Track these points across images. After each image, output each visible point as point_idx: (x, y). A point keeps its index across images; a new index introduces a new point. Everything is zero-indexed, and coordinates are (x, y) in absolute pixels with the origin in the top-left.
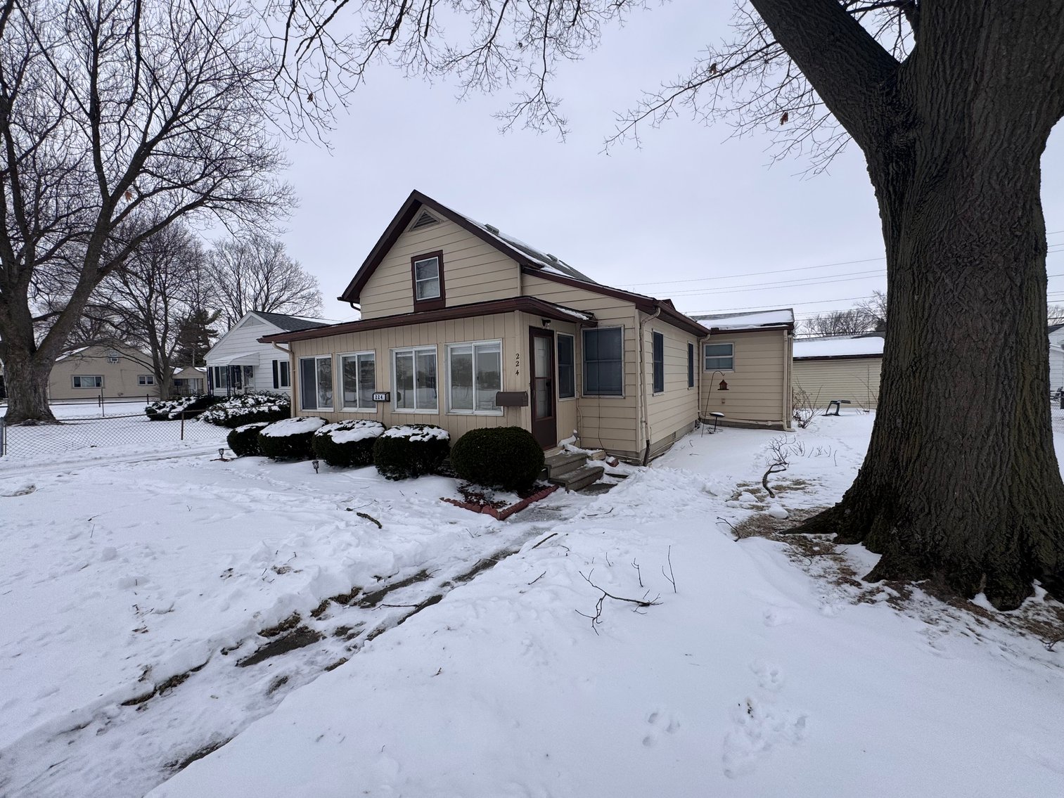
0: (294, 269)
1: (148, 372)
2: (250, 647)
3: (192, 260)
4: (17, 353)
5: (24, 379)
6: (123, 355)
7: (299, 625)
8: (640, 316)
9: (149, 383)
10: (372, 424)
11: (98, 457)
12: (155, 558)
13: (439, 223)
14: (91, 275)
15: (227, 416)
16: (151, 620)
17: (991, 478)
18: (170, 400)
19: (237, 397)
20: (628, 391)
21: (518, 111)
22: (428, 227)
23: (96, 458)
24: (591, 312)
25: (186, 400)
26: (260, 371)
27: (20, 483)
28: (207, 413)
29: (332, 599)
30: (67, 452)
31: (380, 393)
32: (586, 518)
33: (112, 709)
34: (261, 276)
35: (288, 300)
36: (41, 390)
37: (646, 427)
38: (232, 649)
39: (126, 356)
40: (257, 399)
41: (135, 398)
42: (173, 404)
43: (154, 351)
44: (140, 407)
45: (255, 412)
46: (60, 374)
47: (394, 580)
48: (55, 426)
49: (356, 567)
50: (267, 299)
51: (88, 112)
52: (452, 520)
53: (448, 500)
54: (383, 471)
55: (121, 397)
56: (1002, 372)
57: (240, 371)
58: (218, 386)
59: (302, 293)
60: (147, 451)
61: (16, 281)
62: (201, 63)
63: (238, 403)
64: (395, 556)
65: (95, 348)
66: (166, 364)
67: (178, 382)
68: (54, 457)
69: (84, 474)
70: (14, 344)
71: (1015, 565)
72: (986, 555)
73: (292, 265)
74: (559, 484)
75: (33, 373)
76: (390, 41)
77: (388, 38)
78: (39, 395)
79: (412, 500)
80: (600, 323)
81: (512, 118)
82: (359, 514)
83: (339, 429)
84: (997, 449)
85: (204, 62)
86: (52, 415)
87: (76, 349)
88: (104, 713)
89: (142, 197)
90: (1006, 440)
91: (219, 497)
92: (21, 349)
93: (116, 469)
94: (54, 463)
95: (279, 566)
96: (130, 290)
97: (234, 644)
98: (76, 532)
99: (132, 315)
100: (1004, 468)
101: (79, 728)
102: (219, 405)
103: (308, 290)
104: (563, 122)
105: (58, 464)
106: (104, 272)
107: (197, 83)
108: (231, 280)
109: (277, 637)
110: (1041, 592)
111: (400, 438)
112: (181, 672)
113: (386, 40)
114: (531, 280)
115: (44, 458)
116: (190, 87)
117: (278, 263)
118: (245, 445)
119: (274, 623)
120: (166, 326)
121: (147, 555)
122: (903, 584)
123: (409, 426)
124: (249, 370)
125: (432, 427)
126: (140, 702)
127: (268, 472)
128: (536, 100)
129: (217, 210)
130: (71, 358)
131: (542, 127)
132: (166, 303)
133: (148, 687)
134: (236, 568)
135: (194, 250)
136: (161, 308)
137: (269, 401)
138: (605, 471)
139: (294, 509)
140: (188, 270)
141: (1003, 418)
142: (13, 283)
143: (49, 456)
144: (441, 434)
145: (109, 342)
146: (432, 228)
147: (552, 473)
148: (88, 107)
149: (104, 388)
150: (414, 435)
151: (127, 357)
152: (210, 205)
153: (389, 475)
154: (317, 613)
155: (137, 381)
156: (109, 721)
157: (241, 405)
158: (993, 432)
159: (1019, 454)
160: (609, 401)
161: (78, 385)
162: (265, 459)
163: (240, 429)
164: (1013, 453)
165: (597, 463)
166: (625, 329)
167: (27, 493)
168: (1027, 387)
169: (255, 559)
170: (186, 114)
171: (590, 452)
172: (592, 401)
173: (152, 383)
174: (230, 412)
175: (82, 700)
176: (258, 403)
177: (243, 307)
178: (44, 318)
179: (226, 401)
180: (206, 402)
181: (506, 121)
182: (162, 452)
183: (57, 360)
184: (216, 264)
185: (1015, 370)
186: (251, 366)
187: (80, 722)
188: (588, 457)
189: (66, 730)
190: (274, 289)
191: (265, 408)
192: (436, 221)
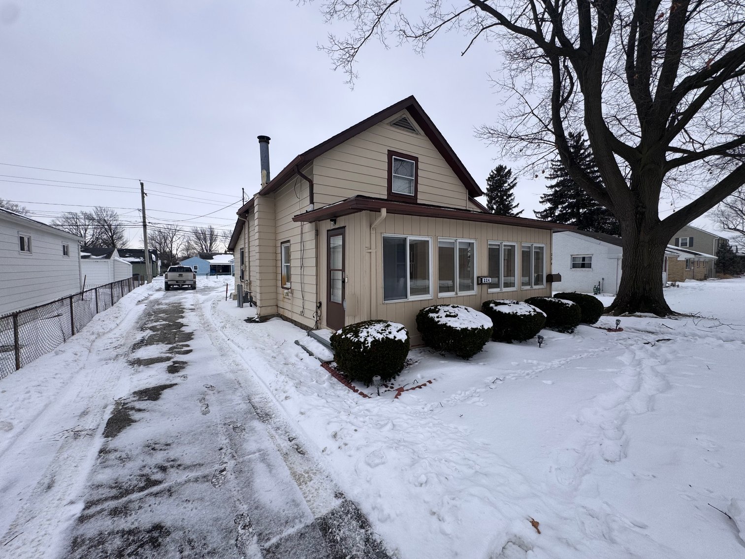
13: (417, 134)
22: (407, 132)
31: (487, 277)
192: (414, 131)
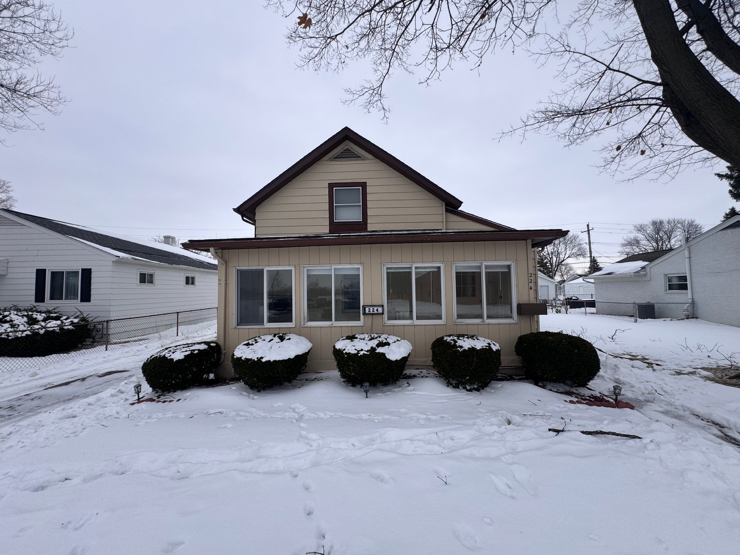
13: (364, 160)
22: (351, 160)
31: (374, 306)
192: (360, 157)
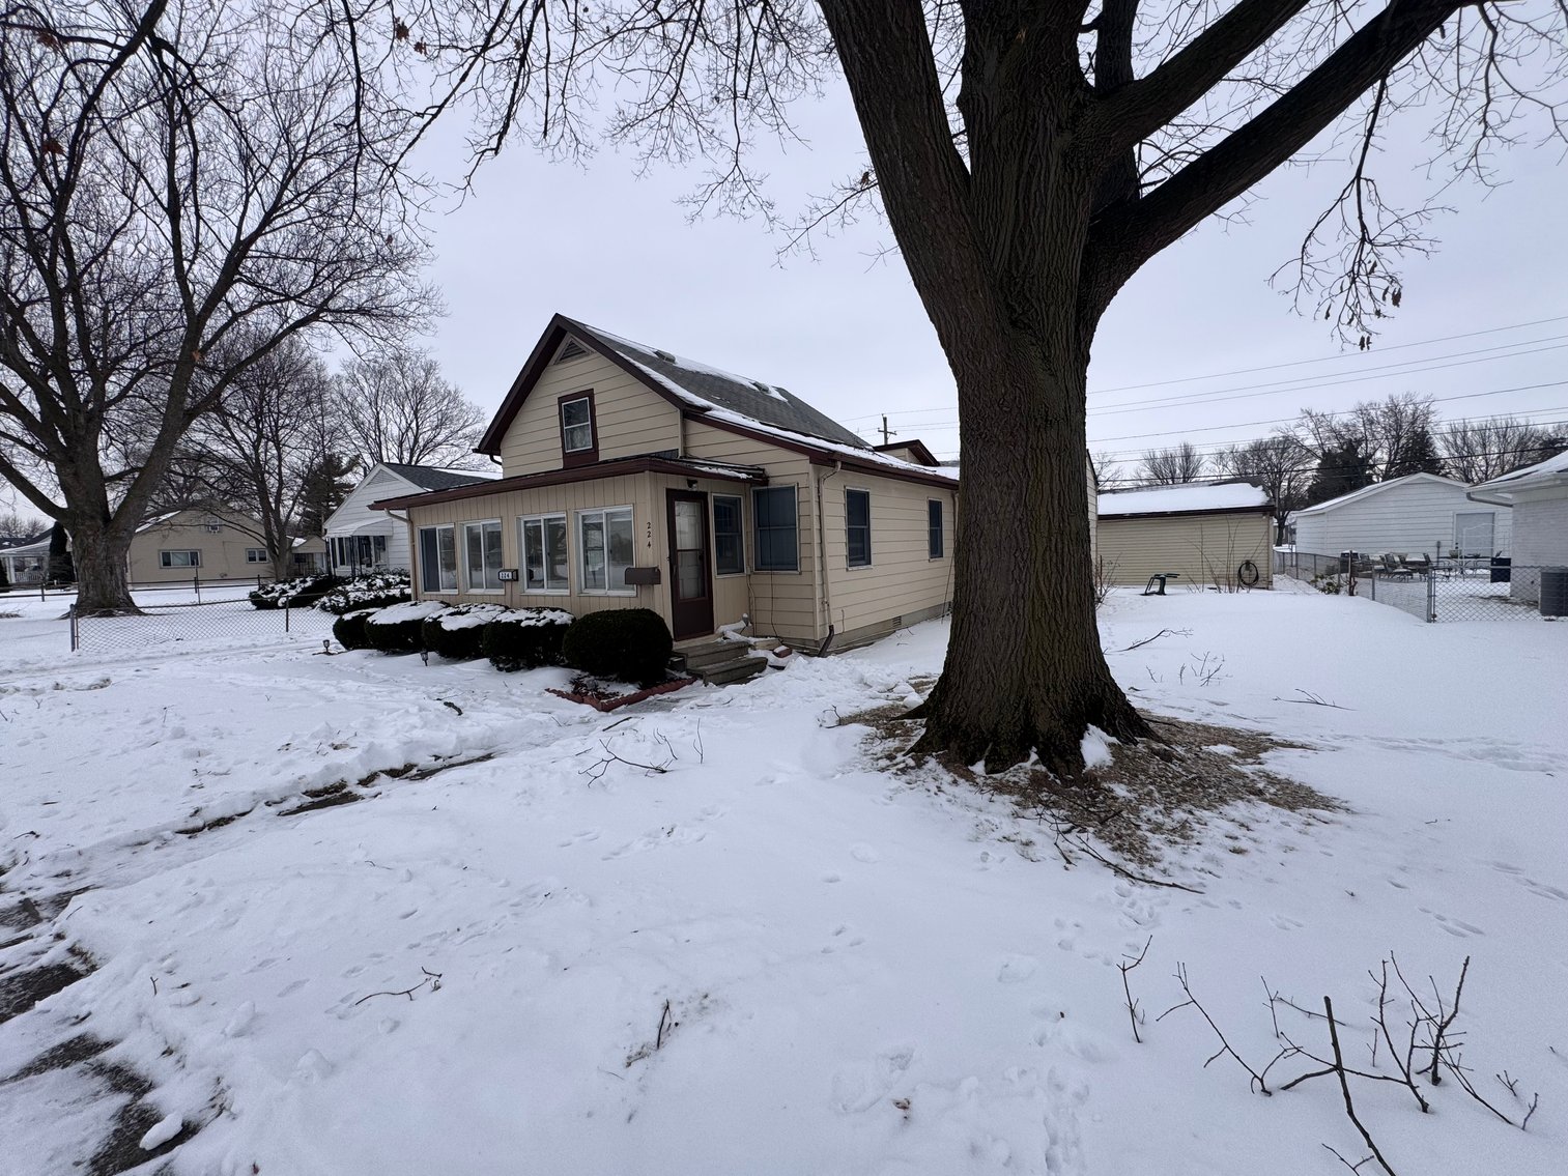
0: (453, 397)
1: (258, 545)
2: (294, 803)
3: (314, 390)
4: (88, 523)
5: (98, 556)
6: (224, 522)
7: (344, 791)
8: (817, 472)
9: (261, 559)
10: (492, 608)
11: (184, 652)
12: (221, 738)
13: (588, 355)
14: (177, 418)
15: (348, 602)
16: (207, 780)
17: (1005, 651)
18: (281, 582)
19: (364, 577)
20: (804, 565)
21: (708, 194)
22: (577, 359)
23: (182, 654)
24: (761, 467)
25: (301, 582)
26: (395, 543)
27: (95, 676)
28: (325, 599)
29: (382, 772)
30: (148, 646)
31: (507, 570)
32: (696, 708)
33: (168, 834)
34: (407, 409)
35: (446, 440)
36: (118, 571)
37: (829, 610)
38: (275, 803)
39: (227, 524)
40: (387, 580)
41: (241, 580)
42: (284, 587)
43: (266, 516)
44: (244, 592)
45: (383, 596)
46: (143, 548)
47: (453, 761)
48: (137, 617)
49: (411, 745)
50: (416, 441)
51: (166, 206)
52: (548, 710)
53: (554, 691)
54: (495, 661)
55: (224, 579)
56: (1014, 543)
57: (369, 543)
58: (342, 563)
59: (464, 431)
60: (244, 645)
61: (83, 433)
62: (309, 131)
63: (363, 586)
64: (458, 738)
65: (188, 513)
66: (282, 534)
67: (301, 558)
68: (132, 652)
69: (165, 668)
70: (83, 512)
71: (1016, 733)
72: (996, 725)
73: (450, 393)
74: (696, 676)
75: (107, 549)
76: (496, 150)
77: (495, 147)
78: (116, 577)
79: (514, 691)
80: (771, 480)
81: (701, 203)
82: (446, 704)
83: (452, 614)
84: (1011, 621)
85: (312, 131)
86: (133, 604)
87: (163, 514)
88: (161, 837)
89: (235, 317)
90: (1021, 611)
91: (304, 688)
92: (92, 518)
93: (202, 663)
94: (132, 659)
95: (336, 743)
96: (231, 433)
97: (278, 799)
98: (149, 717)
99: (236, 467)
100: (1019, 640)
101: (140, 844)
102: (340, 588)
103: (473, 427)
104: (771, 205)
105: (137, 660)
106: (191, 415)
107: (304, 159)
108: (366, 416)
109: (321, 798)
110: (1034, 757)
111: (511, 623)
112: (227, 815)
113: (492, 149)
114: (695, 427)
115: (123, 652)
116: (295, 165)
117: (429, 390)
118: (354, 634)
119: (320, 786)
120: (281, 481)
121: (214, 735)
122: (924, 756)
123: (527, 609)
124: (381, 542)
125: (554, 610)
126: (192, 832)
127: (371, 665)
128: (731, 179)
129: (339, 326)
130: (157, 527)
131: (743, 212)
132: (278, 449)
133: (199, 822)
134: (294, 744)
135: (316, 376)
136: (273, 456)
137: (402, 582)
138: (769, 663)
139: (380, 699)
140: (309, 403)
141: (1017, 591)
142: (79, 436)
143: (128, 651)
144: (561, 618)
145: (205, 506)
146: (575, 362)
147: (690, 663)
148: (164, 197)
149: (202, 567)
150: (528, 619)
151: (230, 524)
152: (330, 318)
153: (501, 666)
154: (364, 782)
155: (244, 557)
156: (165, 842)
157: (365, 588)
158: (1007, 603)
159: (1032, 626)
160: (783, 578)
161: (167, 563)
162: (374, 651)
163: (348, 617)
164: (1027, 625)
165: (761, 653)
166: (798, 488)
167: (102, 687)
168: (1039, 558)
169: (314, 736)
170: (291, 201)
171: (752, 640)
172: (764, 578)
173: (265, 559)
174: (352, 596)
175: (144, 824)
176: (388, 585)
177: (384, 453)
178: (120, 476)
179: (349, 583)
180: (327, 584)
181: (694, 208)
182: (262, 647)
183: (137, 531)
184: (346, 394)
185: (1027, 541)
186: (383, 537)
187: (141, 839)
188: (750, 646)
189: (130, 843)
190: (427, 426)
191: (395, 592)
192: (584, 351)
